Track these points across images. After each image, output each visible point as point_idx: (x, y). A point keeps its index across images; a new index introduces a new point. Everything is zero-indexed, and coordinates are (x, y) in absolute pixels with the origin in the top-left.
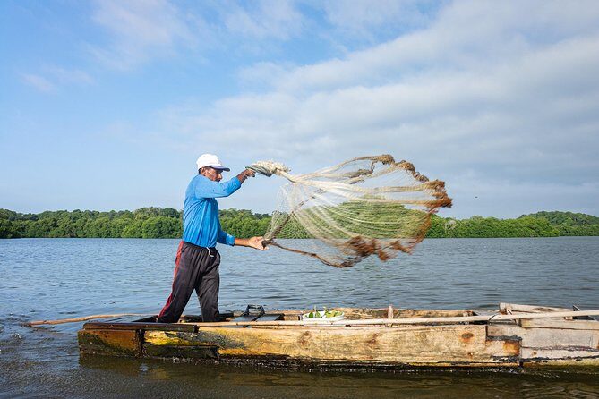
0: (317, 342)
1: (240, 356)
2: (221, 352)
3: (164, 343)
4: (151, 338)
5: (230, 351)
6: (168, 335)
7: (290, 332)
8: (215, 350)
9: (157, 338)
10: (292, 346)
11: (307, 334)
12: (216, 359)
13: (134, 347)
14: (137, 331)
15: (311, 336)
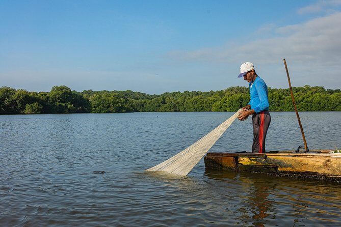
0: (335, 166)
1: (290, 172)
2: (279, 169)
3: (248, 164)
4: (242, 161)
5: (284, 169)
6: (250, 159)
7: (318, 160)
8: (276, 168)
9: (245, 161)
10: (320, 167)
11: (328, 161)
12: (277, 173)
13: (233, 165)
14: (234, 157)
15: (331, 162)
